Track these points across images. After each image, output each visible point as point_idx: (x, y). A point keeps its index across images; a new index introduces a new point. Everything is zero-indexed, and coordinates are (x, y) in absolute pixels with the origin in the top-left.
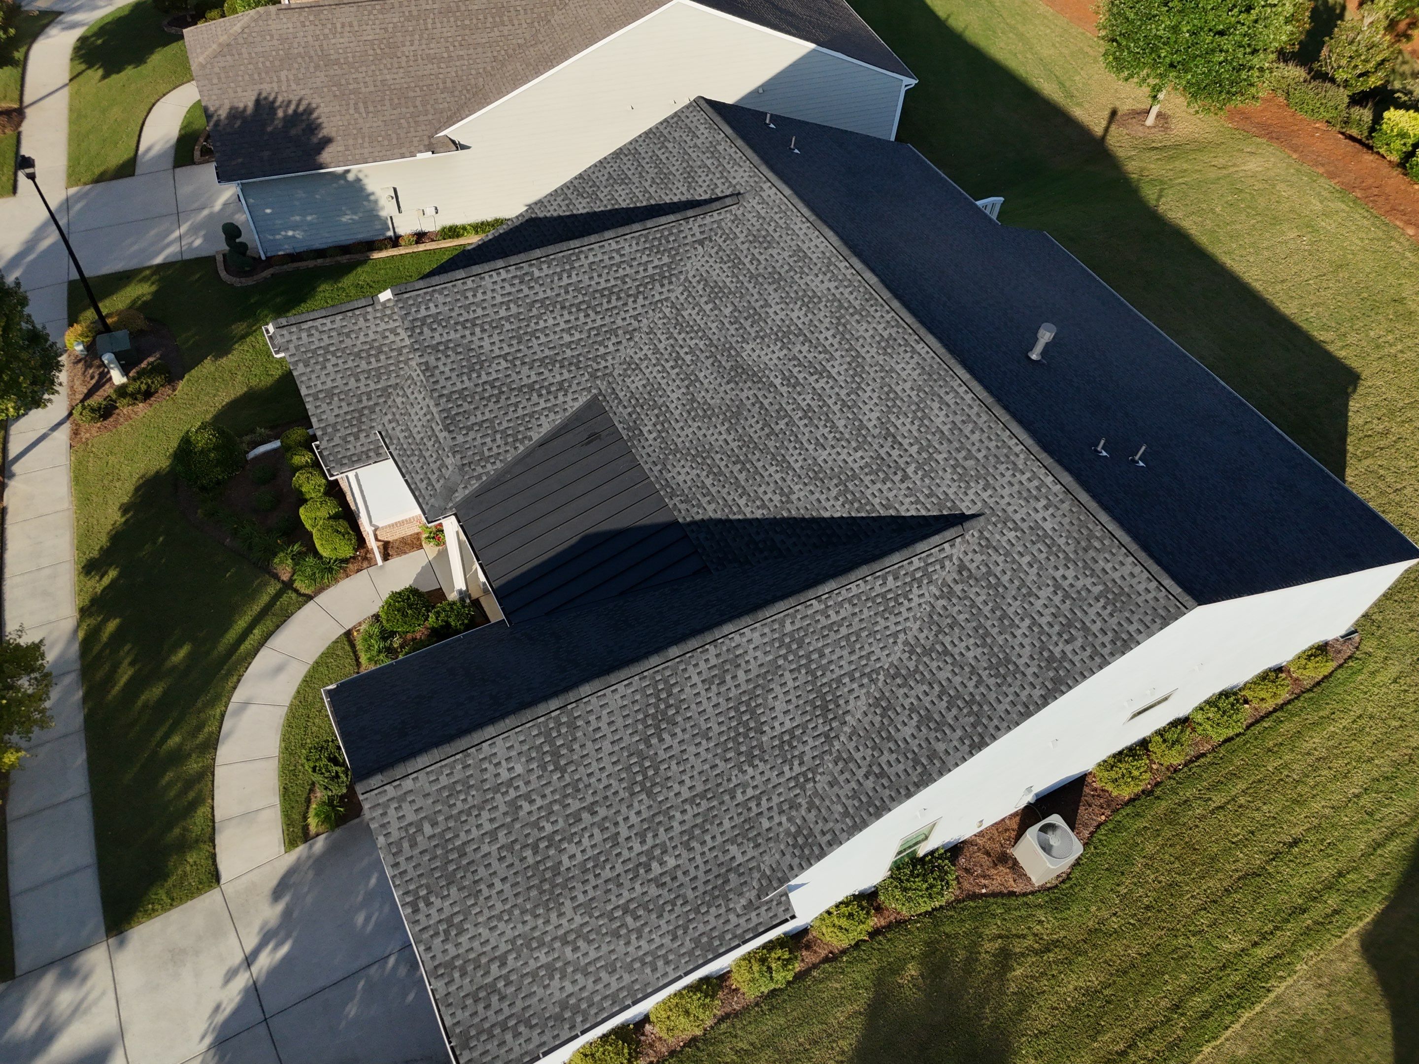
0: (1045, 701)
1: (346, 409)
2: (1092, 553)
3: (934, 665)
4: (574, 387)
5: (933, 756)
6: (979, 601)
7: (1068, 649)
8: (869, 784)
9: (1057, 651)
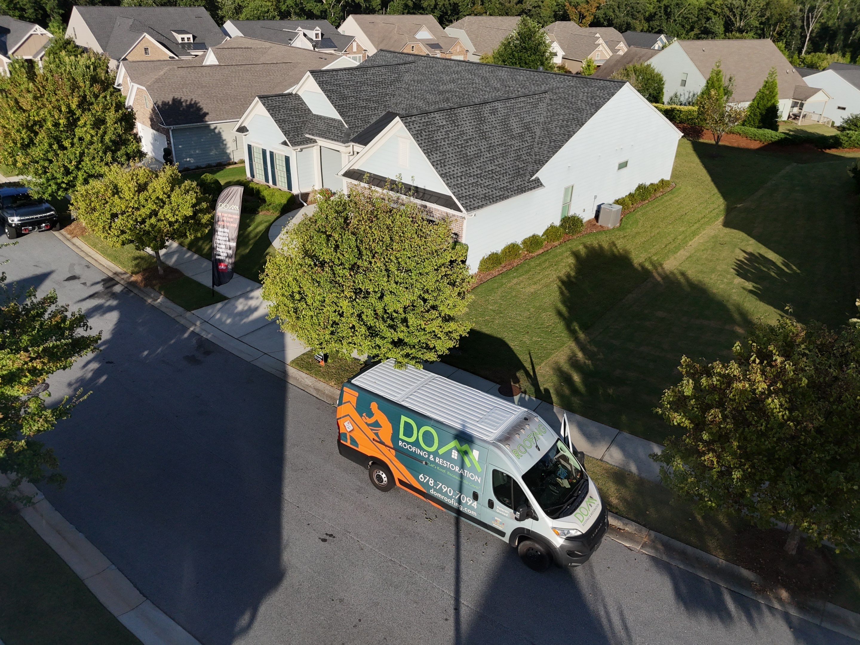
0: (596, 111)
1: (291, 126)
2: (589, 84)
3: (556, 117)
4: (380, 109)
5: (569, 132)
6: (561, 103)
7: (596, 101)
8: (553, 144)
9: (593, 102)
